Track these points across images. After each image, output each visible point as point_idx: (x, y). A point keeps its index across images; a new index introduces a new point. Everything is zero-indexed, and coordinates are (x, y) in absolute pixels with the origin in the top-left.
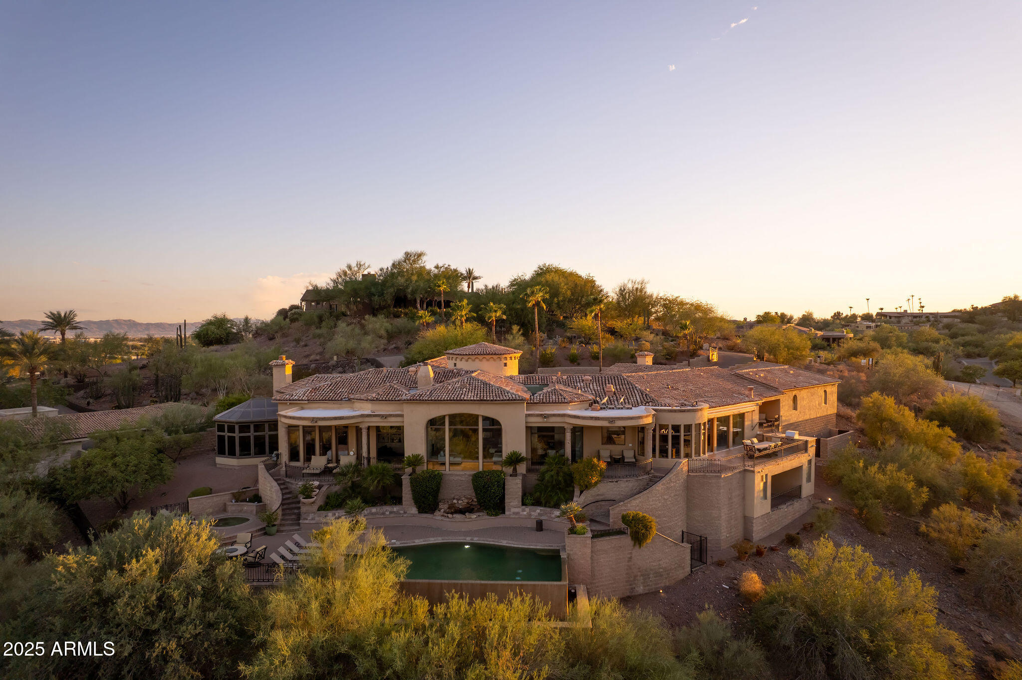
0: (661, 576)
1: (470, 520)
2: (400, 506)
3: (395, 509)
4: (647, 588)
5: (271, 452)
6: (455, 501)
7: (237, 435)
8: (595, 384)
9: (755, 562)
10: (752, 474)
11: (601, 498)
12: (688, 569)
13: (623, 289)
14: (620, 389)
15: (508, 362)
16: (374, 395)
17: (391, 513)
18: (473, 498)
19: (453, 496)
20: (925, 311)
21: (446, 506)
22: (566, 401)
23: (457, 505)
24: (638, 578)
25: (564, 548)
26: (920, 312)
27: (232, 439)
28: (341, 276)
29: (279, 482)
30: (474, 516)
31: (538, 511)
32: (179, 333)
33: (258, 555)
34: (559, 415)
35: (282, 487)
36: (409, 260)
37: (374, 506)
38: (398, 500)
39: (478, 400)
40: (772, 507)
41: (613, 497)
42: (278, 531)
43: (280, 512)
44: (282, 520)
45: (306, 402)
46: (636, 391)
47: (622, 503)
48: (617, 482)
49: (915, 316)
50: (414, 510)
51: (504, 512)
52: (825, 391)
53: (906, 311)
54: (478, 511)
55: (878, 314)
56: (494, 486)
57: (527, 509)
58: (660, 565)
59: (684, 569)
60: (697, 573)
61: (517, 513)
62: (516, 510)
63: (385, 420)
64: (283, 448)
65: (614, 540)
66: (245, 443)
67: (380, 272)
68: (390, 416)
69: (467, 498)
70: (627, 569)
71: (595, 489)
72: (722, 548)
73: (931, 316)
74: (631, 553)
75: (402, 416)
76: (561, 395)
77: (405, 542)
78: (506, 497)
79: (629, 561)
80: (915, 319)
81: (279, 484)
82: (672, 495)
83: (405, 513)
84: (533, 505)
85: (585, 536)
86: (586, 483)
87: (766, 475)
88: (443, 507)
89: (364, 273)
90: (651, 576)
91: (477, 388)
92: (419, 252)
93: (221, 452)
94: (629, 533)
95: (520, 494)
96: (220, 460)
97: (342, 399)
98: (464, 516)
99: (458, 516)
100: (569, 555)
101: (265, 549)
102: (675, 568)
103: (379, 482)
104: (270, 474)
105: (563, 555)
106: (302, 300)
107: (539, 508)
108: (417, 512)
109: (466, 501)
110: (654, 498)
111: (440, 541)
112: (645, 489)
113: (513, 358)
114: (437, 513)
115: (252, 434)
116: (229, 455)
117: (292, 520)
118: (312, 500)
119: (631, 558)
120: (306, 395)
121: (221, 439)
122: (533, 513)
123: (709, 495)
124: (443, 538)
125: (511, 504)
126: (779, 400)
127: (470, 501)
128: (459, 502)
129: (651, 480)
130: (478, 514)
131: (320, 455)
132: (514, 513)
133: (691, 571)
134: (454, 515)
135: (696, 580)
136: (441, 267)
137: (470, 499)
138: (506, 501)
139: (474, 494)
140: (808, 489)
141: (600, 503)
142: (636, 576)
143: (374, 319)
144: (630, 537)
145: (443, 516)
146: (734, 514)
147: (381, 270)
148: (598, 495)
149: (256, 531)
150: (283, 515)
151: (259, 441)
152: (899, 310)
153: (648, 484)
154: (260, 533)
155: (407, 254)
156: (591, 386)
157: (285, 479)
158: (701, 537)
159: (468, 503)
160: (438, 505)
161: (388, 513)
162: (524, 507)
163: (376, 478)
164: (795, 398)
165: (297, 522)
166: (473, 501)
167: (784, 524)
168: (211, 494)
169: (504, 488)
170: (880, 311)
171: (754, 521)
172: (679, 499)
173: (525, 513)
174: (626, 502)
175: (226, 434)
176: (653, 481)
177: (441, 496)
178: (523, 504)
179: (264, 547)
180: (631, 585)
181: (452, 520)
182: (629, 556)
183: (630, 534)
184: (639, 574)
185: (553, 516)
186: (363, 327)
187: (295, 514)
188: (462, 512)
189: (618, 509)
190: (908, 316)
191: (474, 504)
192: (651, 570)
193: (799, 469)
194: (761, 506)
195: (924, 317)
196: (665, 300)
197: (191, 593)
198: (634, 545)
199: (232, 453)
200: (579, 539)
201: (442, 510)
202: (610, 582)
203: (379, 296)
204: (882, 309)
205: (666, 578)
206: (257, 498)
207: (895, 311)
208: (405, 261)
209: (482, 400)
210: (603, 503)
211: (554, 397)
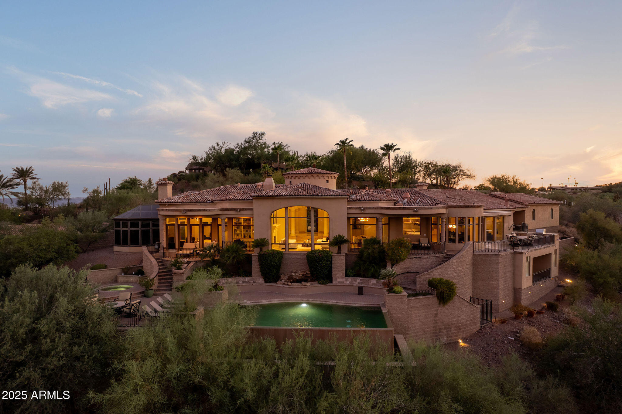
0: (460, 329)
1: (305, 286)
2: (252, 277)
3: (247, 279)
4: (449, 339)
5: (154, 243)
6: (293, 274)
7: (129, 229)
8: (394, 194)
9: (529, 321)
10: (520, 255)
11: (408, 270)
12: (479, 325)
13: (397, 156)
14: (414, 197)
15: (330, 180)
16: (231, 197)
17: (243, 282)
18: (307, 271)
19: (291, 270)
20: (579, 186)
21: (286, 277)
22: (377, 199)
23: (294, 277)
24: (443, 330)
25: (384, 305)
26: (576, 186)
27: (125, 232)
28: (211, 150)
29: (158, 261)
30: (308, 284)
31: (359, 281)
32: (106, 187)
33: (133, 307)
34: (373, 208)
35: (160, 264)
36: (256, 137)
37: (230, 277)
38: (249, 273)
39: (311, 195)
40: (533, 281)
41: (416, 270)
42: (154, 295)
43: (156, 281)
44: (158, 286)
45: (180, 203)
46: (426, 198)
47: (426, 272)
48: (420, 258)
49: (572, 189)
50: (261, 280)
51: (331, 282)
52: (552, 209)
53: (566, 186)
54: (312, 281)
55: (549, 188)
56: (324, 260)
57: (350, 279)
58: (459, 320)
59: (476, 325)
60: (486, 328)
61: (343, 282)
62: (341, 280)
63: (239, 213)
64: (163, 241)
65: (424, 299)
66: (135, 235)
67: (236, 145)
68: (243, 209)
69: (302, 272)
70: (434, 323)
71: (403, 263)
72: (500, 311)
73: (583, 189)
74: (437, 310)
75: (252, 209)
76: (373, 196)
77: (255, 301)
78: (333, 270)
79: (435, 317)
80: (573, 191)
81: (158, 262)
82: (464, 268)
83: (254, 282)
84: (354, 276)
85: (402, 294)
86: (397, 257)
87: (530, 256)
88: (284, 278)
89: (226, 148)
90: (453, 329)
91: (309, 189)
92: (262, 132)
93: (118, 243)
94: (435, 294)
95: (344, 267)
96: (116, 248)
97: (207, 201)
98: (300, 284)
99: (296, 285)
100: (388, 311)
101: (140, 302)
102: (470, 323)
103: (234, 258)
104: (153, 256)
105: (384, 310)
106: (186, 169)
107: (358, 278)
108: (263, 282)
109: (302, 273)
110: (451, 269)
111: (282, 302)
112: (441, 264)
113: (333, 178)
114: (279, 282)
115: (140, 229)
116: (123, 244)
117: (166, 286)
118: (181, 271)
119: (436, 314)
120: (180, 199)
121: (117, 232)
122: (354, 282)
123: (491, 270)
124: (285, 299)
125: (338, 275)
126: (524, 211)
127: (305, 273)
128: (297, 274)
129: (445, 258)
130: (311, 283)
131: (191, 242)
132: (339, 282)
133: (481, 327)
134: (293, 284)
135: (486, 334)
136: (277, 144)
137: (305, 272)
138: (334, 273)
139: (308, 269)
140: (555, 271)
141: (407, 274)
142: (440, 329)
143: (232, 170)
144: (436, 297)
145: (284, 284)
146: (507, 285)
147: (237, 144)
148: (405, 268)
149: (137, 294)
150: (159, 283)
151: (146, 234)
152: (561, 186)
153: (443, 261)
154: (140, 295)
155: (255, 134)
156: (392, 195)
157: (163, 258)
158: (486, 300)
159: (303, 275)
160: (280, 277)
161: (241, 282)
162: (347, 278)
163: (232, 254)
164: (534, 211)
165: (170, 288)
166: (307, 273)
167: (541, 296)
168: (105, 268)
169: (331, 263)
170: (550, 186)
171: (522, 291)
172: (468, 272)
173: (348, 282)
174: (429, 271)
175: (121, 229)
176: (448, 258)
177: (281, 271)
178: (346, 276)
179: (139, 301)
180: (437, 336)
181: (291, 286)
182: (436, 312)
183: (437, 295)
184: (443, 327)
185: (371, 284)
186: (224, 175)
187: (169, 282)
188: (299, 281)
189: (423, 277)
190: (568, 189)
191: (308, 275)
192: (452, 324)
193: (549, 255)
194: (527, 281)
195: (578, 189)
196: (425, 163)
197: (60, 328)
198: (439, 304)
199: (125, 244)
200: (396, 297)
201: (283, 281)
202: (421, 333)
203: (236, 161)
204: (551, 185)
205: (463, 331)
206: (140, 272)
207: (559, 186)
208: (253, 138)
209: (314, 195)
210: (409, 275)
211: (367, 197)
